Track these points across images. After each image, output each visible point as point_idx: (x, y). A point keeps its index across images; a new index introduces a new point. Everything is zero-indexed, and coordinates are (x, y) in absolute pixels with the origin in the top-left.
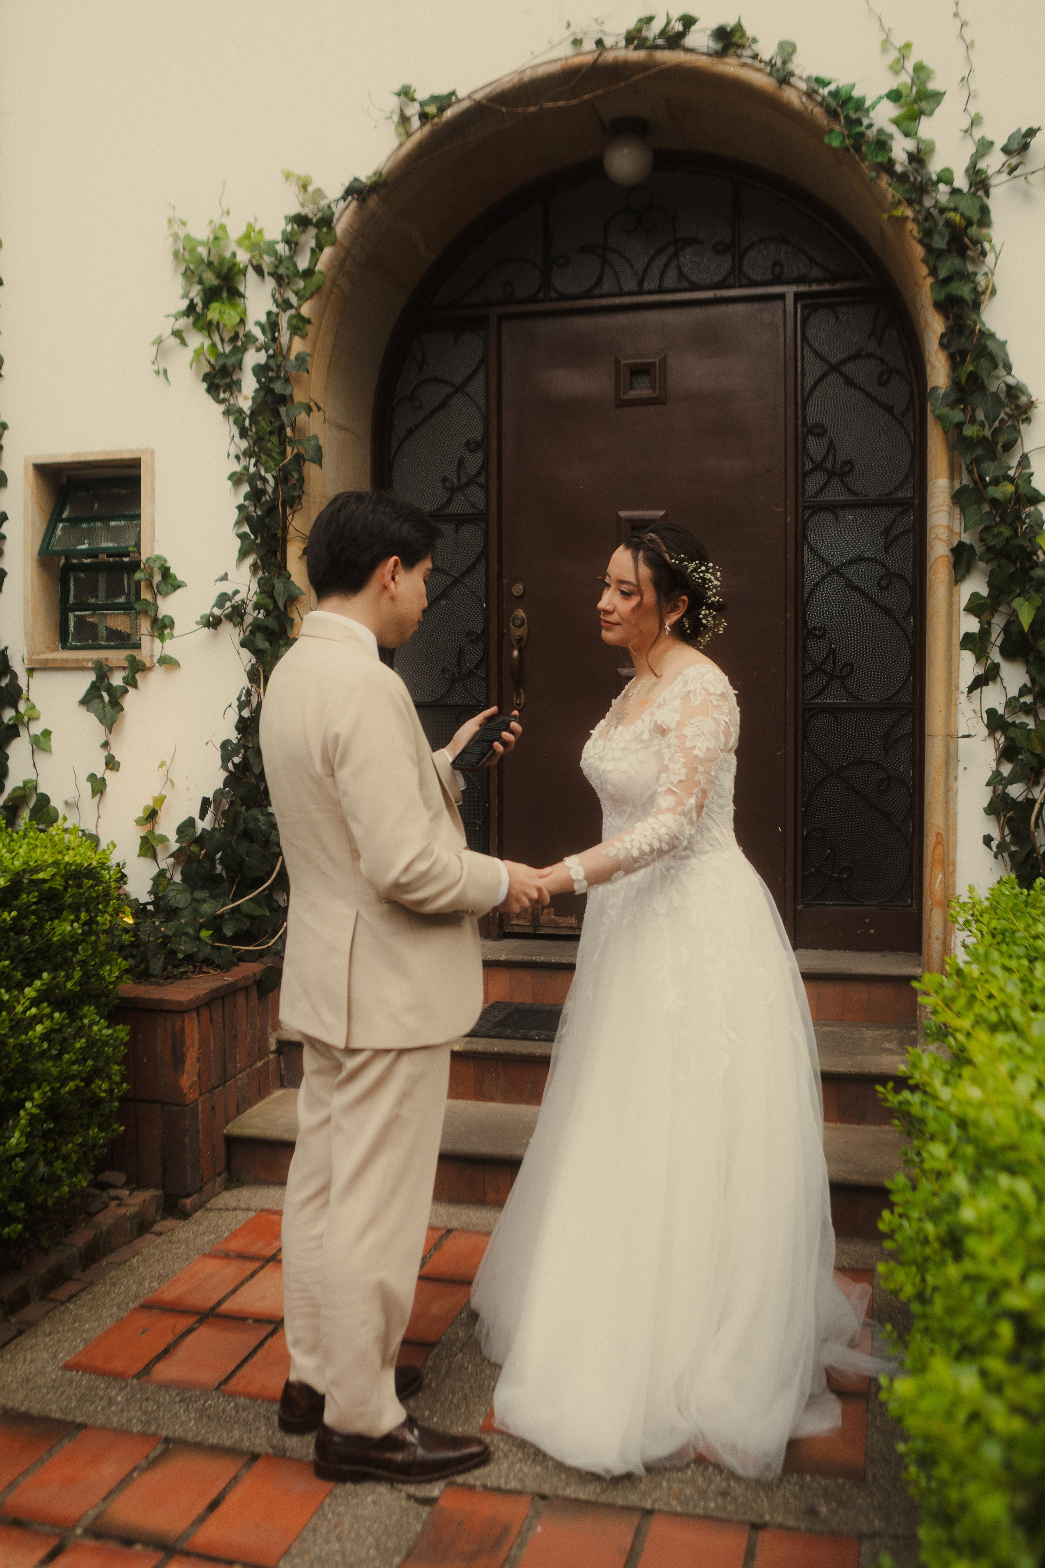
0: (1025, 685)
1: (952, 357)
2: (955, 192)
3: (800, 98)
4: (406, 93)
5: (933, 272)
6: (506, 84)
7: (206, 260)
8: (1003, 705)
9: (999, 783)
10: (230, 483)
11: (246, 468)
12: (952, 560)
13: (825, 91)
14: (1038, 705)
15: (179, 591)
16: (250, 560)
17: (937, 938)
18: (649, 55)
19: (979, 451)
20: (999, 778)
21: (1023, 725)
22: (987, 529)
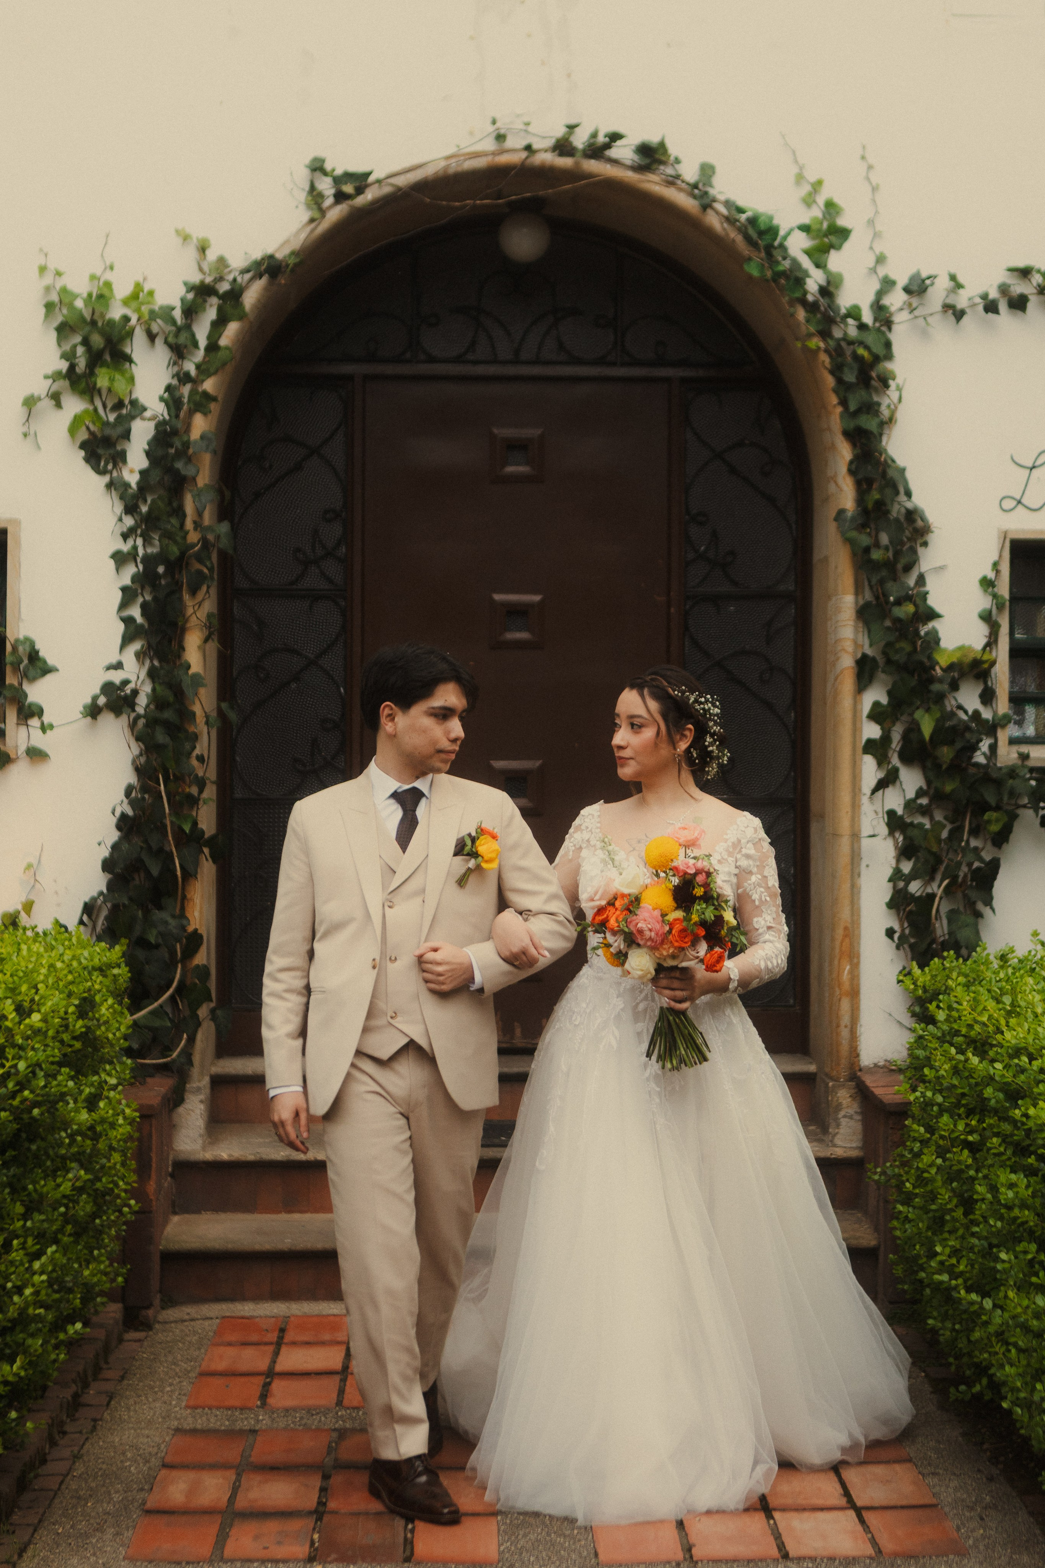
0: (921, 788)
1: (858, 484)
2: (862, 327)
3: (722, 224)
4: (318, 167)
5: (843, 402)
6: (429, 172)
7: (88, 317)
8: (902, 806)
9: (900, 879)
10: (112, 562)
11: (135, 548)
12: (856, 670)
13: (743, 217)
14: (934, 806)
15: (49, 677)
16: (136, 646)
17: (846, 1027)
18: (577, 164)
19: (884, 573)
20: (899, 875)
21: (920, 826)
22: (889, 645)
